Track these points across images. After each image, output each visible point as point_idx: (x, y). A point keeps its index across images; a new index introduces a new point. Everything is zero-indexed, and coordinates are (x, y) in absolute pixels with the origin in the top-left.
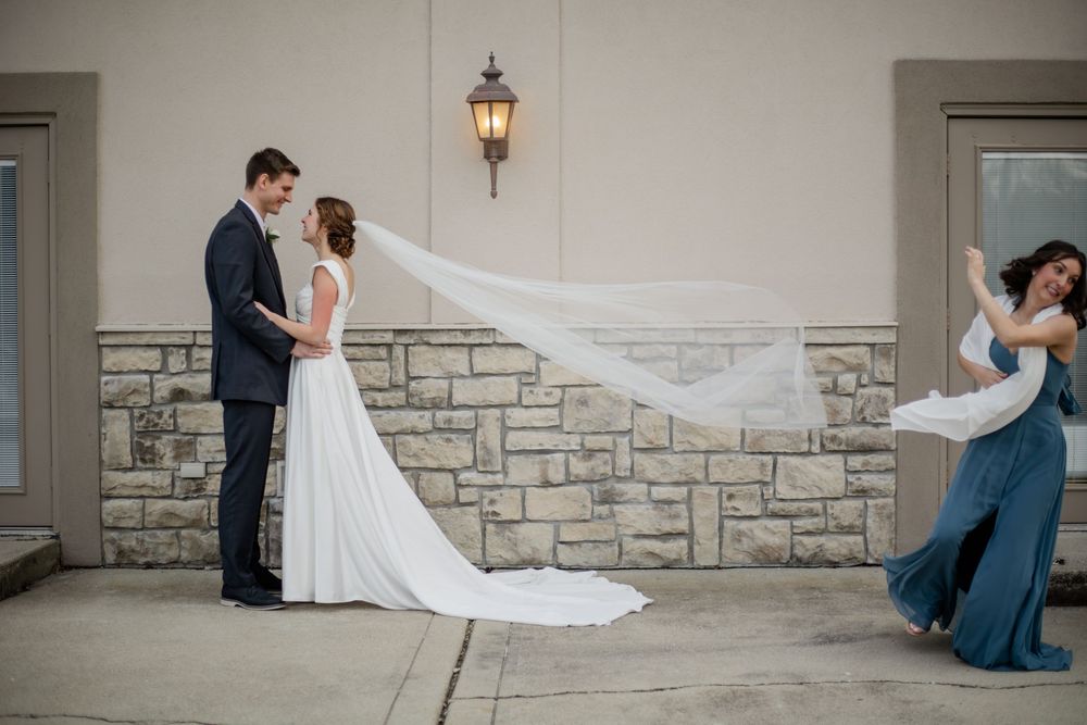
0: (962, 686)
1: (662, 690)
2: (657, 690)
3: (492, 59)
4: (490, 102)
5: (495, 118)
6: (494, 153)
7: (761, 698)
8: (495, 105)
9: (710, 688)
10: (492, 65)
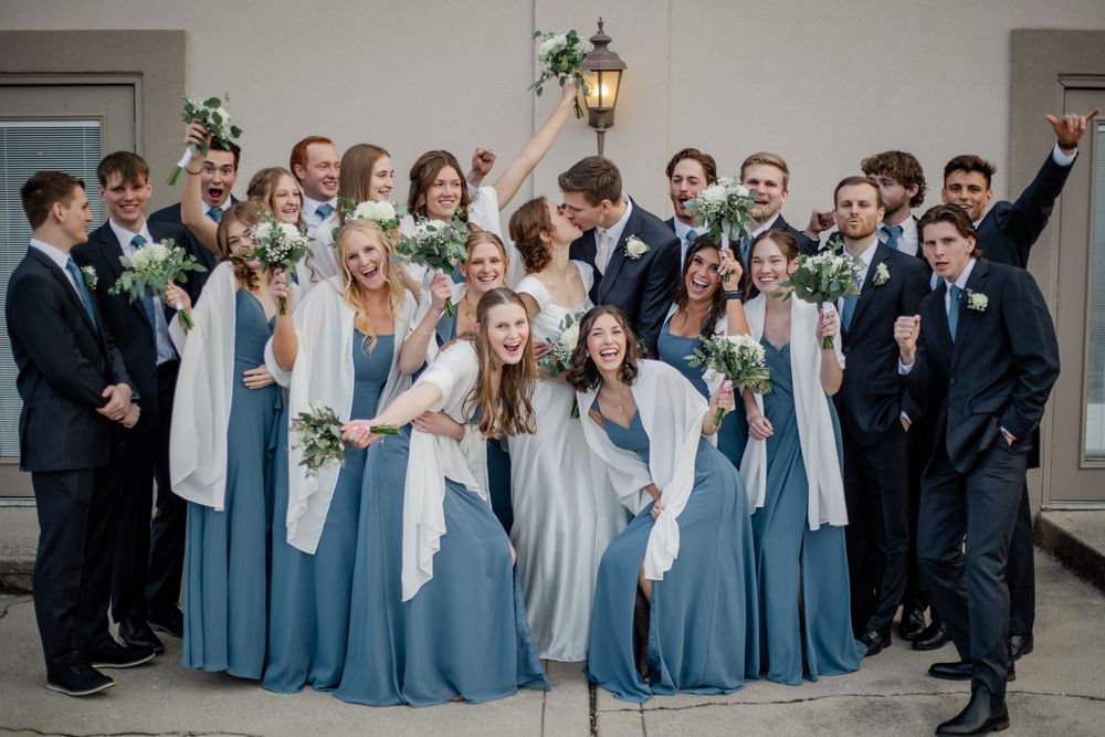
0: (1092, 698)
1: (800, 701)
2: (796, 701)
3: (600, 25)
4: (600, 71)
5: (603, 86)
6: (602, 123)
7: (899, 712)
8: (604, 74)
9: (847, 698)
10: (600, 32)
